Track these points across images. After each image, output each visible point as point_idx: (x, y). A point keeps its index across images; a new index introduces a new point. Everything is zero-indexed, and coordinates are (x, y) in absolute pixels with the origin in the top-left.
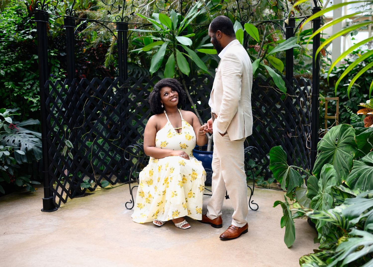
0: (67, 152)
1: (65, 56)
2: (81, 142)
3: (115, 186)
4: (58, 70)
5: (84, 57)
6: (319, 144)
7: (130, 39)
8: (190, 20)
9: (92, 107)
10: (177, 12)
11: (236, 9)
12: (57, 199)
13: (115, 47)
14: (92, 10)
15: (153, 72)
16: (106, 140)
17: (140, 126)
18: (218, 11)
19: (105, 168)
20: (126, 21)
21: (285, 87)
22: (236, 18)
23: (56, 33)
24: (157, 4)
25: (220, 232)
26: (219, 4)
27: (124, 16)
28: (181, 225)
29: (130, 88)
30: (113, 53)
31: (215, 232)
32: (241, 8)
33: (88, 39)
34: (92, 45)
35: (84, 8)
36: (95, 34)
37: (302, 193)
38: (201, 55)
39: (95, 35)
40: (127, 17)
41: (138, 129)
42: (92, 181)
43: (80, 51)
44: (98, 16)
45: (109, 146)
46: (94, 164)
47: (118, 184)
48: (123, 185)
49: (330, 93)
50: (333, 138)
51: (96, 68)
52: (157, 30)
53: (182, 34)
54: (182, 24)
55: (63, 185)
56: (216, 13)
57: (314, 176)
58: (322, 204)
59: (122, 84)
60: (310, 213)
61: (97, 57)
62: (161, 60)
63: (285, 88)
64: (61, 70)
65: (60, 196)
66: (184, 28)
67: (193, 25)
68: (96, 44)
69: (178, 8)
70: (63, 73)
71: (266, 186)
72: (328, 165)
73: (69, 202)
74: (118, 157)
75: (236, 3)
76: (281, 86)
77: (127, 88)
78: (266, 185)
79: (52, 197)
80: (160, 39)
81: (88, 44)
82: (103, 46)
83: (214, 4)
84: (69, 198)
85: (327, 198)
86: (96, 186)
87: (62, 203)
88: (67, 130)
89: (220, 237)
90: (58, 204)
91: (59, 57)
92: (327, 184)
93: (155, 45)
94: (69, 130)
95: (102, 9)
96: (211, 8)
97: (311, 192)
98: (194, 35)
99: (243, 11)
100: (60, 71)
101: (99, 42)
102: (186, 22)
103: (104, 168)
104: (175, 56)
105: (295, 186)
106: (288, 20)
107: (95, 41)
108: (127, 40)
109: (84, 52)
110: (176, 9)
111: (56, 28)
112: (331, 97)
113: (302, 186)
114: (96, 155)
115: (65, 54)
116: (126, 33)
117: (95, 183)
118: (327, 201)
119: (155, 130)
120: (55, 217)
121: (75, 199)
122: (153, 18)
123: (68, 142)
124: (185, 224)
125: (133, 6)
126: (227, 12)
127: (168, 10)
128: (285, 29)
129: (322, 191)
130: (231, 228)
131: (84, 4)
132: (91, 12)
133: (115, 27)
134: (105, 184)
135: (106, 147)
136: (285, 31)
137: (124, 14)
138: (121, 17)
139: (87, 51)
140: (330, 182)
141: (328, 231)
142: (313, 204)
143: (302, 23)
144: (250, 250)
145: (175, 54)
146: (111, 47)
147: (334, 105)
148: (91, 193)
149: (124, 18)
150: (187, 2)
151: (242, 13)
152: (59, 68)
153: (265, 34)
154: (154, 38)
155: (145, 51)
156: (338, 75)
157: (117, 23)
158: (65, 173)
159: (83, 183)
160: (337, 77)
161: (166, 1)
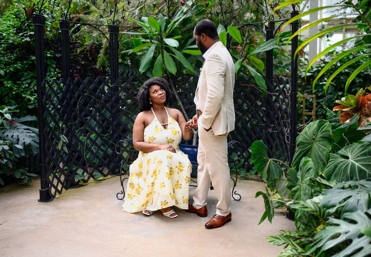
0: (62, 146)
1: (60, 57)
2: (75, 137)
3: (107, 178)
4: (54, 69)
5: (78, 58)
6: (298, 138)
7: (121, 41)
8: (177, 23)
9: (85, 104)
10: (165, 16)
11: (219, 13)
12: (53, 190)
13: (107, 49)
14: (86, 14)
15: (143, 72)
16: (98, 135)
17: (130, 122)
18: (203, 15)
19: (98, 161)
20: (117, 24)
21: (266, 85)
22: (219, 21)
23: (52, 36)
24: (146, 9)
25: (205, 221)
26: (204, 9)
27: (115, 20)
28: (169, 215)
29: (121, 87)
30: (105, 54)
31: (201, 221)
32: (224, 12)
33: (82, 41)
34: (85, 47)
35: (78, 12)
36: (88, 36)
37: (281, 184)
38: (187, 56)
39: (88, 38)
40: (118, 20)
41: (128, 125)
42: (85, 174)
43: (74, 52)
44: (91, 19)
45: (101, 141)
46: (87, 157)
47: (109, 176)
48: (115, 177)
49: (307, 91)
50: (311, 133)
51: (90, 68)
52: (146, 33)
53: (170, 36)
54: (170, 27)
55: (58, 177)
56: (201, 17)
57: (293, 168)
58: (301, 195)
59: (114, 82)
60: (290, 203)
61: (90, 57)
62: (149, 60)
63: (266, 87)
64: (57, 70)
65: (56, 188)
66: (171, 30)
67: (180, 28)
68: (89, 45)
69: (165, 12)
70: (59, 73)
71: (248, 178)
72: (306, 158)
73: (64, 193)
74: (110, 151)
75: (219, 7)
76: (261, 84)
77: (118, 87)
78: (248, 177)
79: (48, 188)
80: (148, 41)
81: (82, 45)
82: (96, 47)
83: (199, 8)
84: (64, 189)
85: (306, 189)
86: (89, 178)
87: (57, 193)
88: (62, 126)
89: (206, 226)
90: (53, 194)
91: (55, 58)
92: (306, 176)
93: (144, 46)
94: (64, 125)
95: (95, 13)
96: (196, 12)
97: (291, 184)
98: (180, 37)
99: (226, 14)
101: (92, 44)
102: (173, 25)
103: (96, 161)
104: (163, 57)
105: (276, 178)
106: (268, 23)
107: (88, 42)
108: (118, 42)
109: (78, 53)
110: (164, 13)
111: (52, 31)
112: (309, 94)
113: (281, 178)
114: (89, 149)
115: (60, 55)
116: (117, 36)
117: (88, 175)
118: (306, 192)
119: (143, 126)
120: (51, 207)
121: (70, 190)
122: (143, 21)
123: (63, 137)
124: (172, 213)
125: (124, 10)
126: (211, 15)
127: (157, 14)
128: (266, 31)
129: (301, 183)
130: (216, 217)
131: (78, 8)
132: (84, 16)
133: (107, 30)
134: (97, 176)
135: (99, 141)
136: (265, 33)
137: (116, 18)
138: (113, 20)
139: (81, 52)
140: (308, 174)
141: (307, 220)
142: (293, 194)
143: (281, 26)
144: (234, 237)
145: (163, 55)
146: (103, 48)
147: (311, 102)
148: (84, 184)
149: (115, 22)
150: (174, 7)
151: (225, 17)
152: (55, 68)
153: (247, 36)
154: (143, 40)
155: (134, 52)
156: (315, 74)
157: (109, 27)
158: (60, 166)
159: (77, 176)
160: (314, 76)
161: (155, 5)
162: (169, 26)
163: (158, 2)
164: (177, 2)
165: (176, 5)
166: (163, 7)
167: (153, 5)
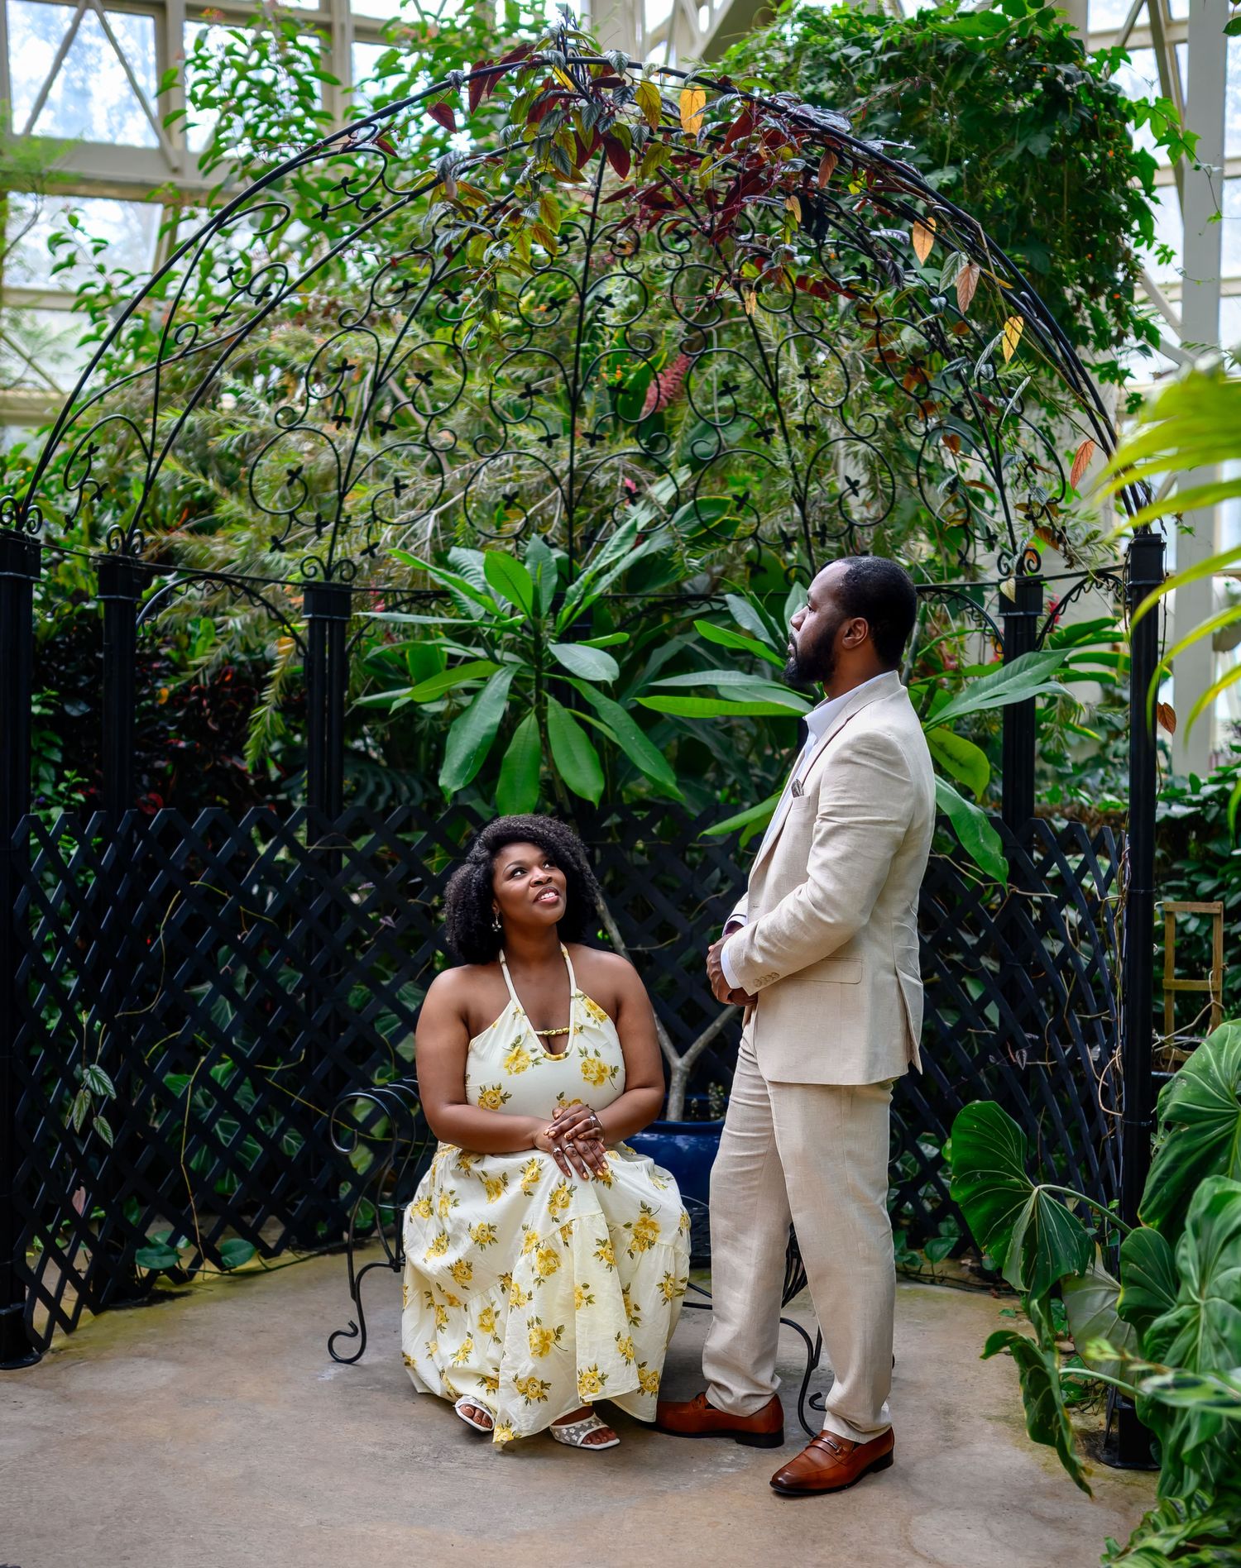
0: (90, 1115)
1: (85, 716)
2: (146, 1073)
3: (274, 1262)
4: (52, 772)
5: (161, 723)
6: (1167, 1093)
7: (358, 652)
8: (606, 580)
9: (192, 928)
10: (553, 546)
11: (794, 539)
12: (41, 1315)
13: (289, 684)
14: (195, 531)
15: (455, 789)
16: (245, 1068)
17: (385, 1010)
18: (722, 546)
19: (237, 1187)
20: (342, 577)
21: (1004, 854)
22: (792, 573)
23: (52, 624)
24: (470, 513)
26: (725, 518)
27: (336, 558)
28: (583, 1435)
29: (351, 853)
30: (284, 708)
31: (719, 1465)
32: (816, 534)
33: (178, 648)
34: (193, 674)
35: (164, 523)
36: (208, 629)
37: (1088, 1300)
38: (646, 719)
39: (208, 636)
40: (349, 562)
41: (378, 1026)
42: (183, 1243)
43: (144, 698)
44: (220, 556)
45: (257, 1094)
46: (193, 1165)
47: (287, 1256)
48: (311, 1262)
49: (1173, 883)
50: (1226, 1069)
51: (208, 767)
52: (468, 617)
53: (575, 633)
54: (575, 594)
55: (66, 1252)
56: (712, 552)
57: (1149, 1229)
58: (1196, 1348)
59: (321, 833)
60: (1157, 1380)
61: (214, 722)
62: (486, 737)
63: (1002, 862)
64: (67, 773)
65: (53, 1303)
66: (581, 609)
67: (616, 599)
68: (208, 667)
69: (554, 530)
70: (75, 788)
71: (918, 1273)
72: (1218, 1181)
73: (88, 1327)
74: (292, 1143)
75: (793, 511)
76: (984, 851)
77: (339, 854)
78: (916, 1268)
79: (19, 1306)
80: (480, 652)
81: (177, 669)
82: (238, 678)
83: (706, 516)
84: (86, 1312)
85: (1224, 1320)
86: (197, 1263)
87: (58, 1330)
88: (91, 1023)
89: (774, 1482)
90: (42, 1333)
91: (59, 722)
92: (1222, 1260)
93: (461, 677)
94: (98, 1023)
95: (236, 529)
96: (690, 532)
97: (1138, 1298)
98: (622, 637)
99: (823, 543)
100: (63, 779)
101: (224, 664)
102: (589, 588)
103: (231, 1186)
104: (543, 726)
105: (1064, 1270)
106: (1012, 582)
107: (205, 656)
108: (344, 658)
109: (163, 701)
110: (549, 533)
111: (52, 603)
112: (1182, 900)
113: (1088, 1271)
114: (202, 1132)
115: (83, 708)
116: (340, 630)
117: (194, 1250)
118: (1227, 1333)
120: (34, 1391)
121: (110, 1315)
122: (454, 568)
123: (94, 1074)
124: (596, 1428)
125: (375, 518)
126: (758, 546)
127: (517, 537)
128: (1002, 620)
129: (1200, 1293)
130: (820, 1445)
131: (160, 507)
132: (193, 539)
133: (299, 600)
134: (236, 1255)
135: (246, 1096)
136: (1001, 627)
137: (339, 552)
138: (325, 560)
139: (173, 696)
140: (1235, 1253)
141: (1218, 1463)
142: (1158, 1345)
143: (1074, 597)
144: (875, 1543)
145: (541, 715)
146: (276, 683)
147: (1193, 934)
148: (176, 1290)
149: (337, 567)
150: (591, 506)
151: (820, 554)
152: (59, 768)
153: (918, 637)
154: (457, 650)
155: (418, 700)
156: (1207, 812)
157: (309, 588)
158: (76, 1205)
159: (147, 1250)
160: (1203, 818)
161: (510, 500)
162: (572, 588)
163: (521, 487)
164: (606, 487)
165: (602, 498)
166: (543, 508)
167: (505, 496)
